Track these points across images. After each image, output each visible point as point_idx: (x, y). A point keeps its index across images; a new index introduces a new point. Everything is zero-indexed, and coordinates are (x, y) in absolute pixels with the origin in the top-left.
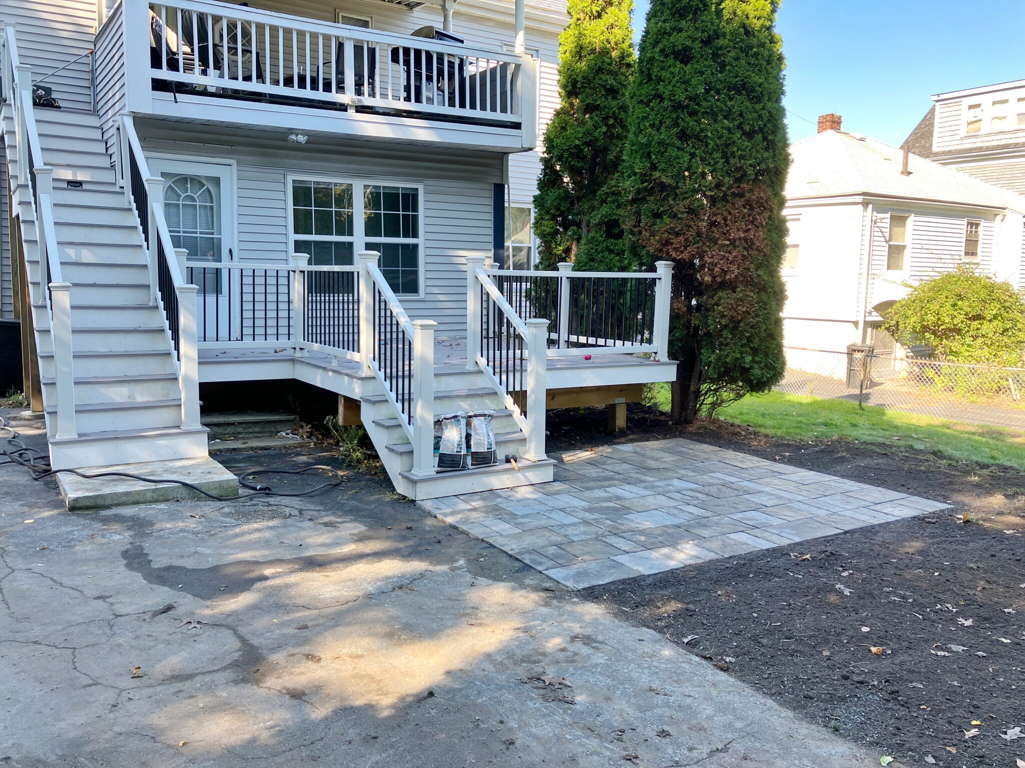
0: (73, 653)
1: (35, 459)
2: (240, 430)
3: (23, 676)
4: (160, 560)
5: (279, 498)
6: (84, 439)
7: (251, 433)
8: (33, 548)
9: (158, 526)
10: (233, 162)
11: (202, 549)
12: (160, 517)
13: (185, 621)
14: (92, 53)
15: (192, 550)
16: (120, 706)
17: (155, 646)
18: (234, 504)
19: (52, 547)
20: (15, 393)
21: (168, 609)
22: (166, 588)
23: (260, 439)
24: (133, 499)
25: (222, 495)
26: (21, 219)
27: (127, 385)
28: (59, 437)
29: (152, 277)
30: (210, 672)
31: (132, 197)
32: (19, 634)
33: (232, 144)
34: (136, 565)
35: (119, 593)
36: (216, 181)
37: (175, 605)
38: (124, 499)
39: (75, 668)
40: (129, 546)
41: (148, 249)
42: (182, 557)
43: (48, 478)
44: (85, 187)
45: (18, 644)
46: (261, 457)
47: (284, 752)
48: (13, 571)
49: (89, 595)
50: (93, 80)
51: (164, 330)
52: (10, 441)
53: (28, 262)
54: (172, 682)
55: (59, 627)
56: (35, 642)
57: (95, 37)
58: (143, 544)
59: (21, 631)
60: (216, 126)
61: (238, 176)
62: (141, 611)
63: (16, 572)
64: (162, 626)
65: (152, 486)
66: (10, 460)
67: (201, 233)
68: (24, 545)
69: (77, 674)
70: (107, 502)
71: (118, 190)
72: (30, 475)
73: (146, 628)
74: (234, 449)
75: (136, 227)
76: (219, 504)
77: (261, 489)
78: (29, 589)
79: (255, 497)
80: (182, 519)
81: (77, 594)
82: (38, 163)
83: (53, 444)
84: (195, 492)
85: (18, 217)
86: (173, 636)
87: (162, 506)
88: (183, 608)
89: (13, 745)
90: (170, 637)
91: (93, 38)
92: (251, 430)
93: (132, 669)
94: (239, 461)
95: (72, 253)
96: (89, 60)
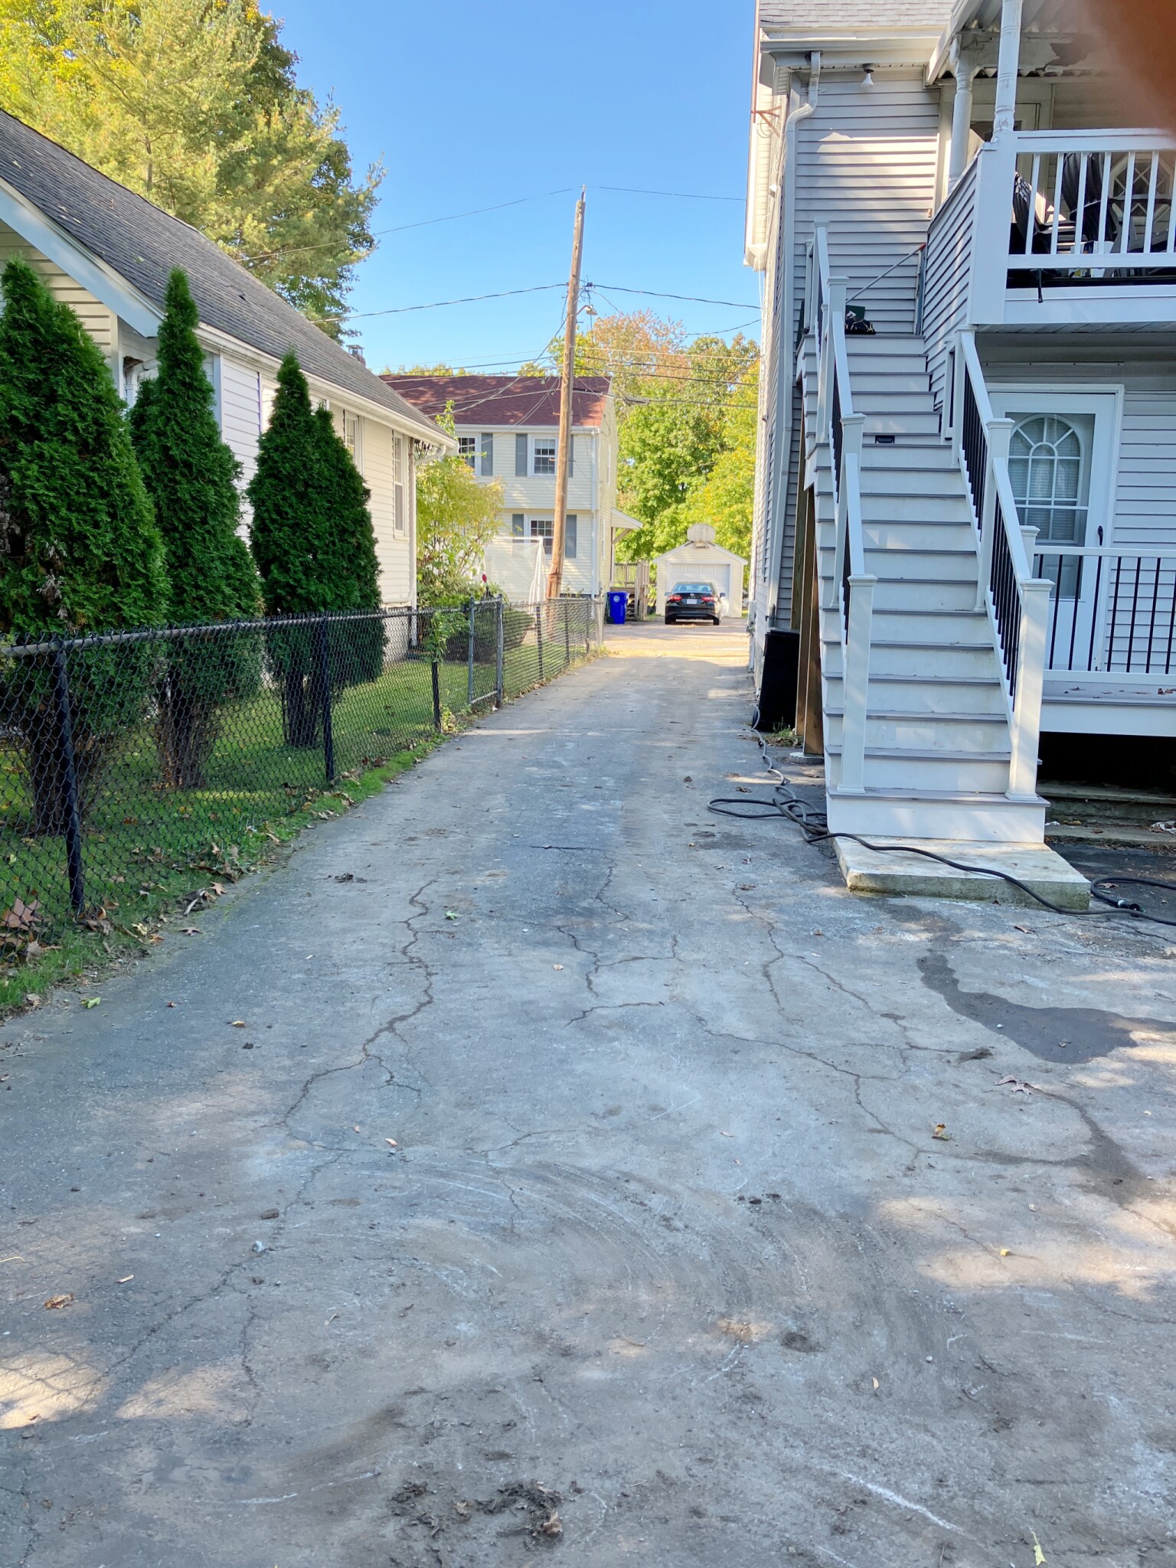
0: (857, 1081)
1: (808, 815)
2: (1092, 810)
3: (795, 1094)
4: (970, 984)
5: (1154, 925)
6: (872, 795)
7: (1108, 817)
8: (806, 931)
9: (967, 933)
10: (1119, 388)
11: (1032, 979)
12: (971, 921)
13: (1006, 1079)
14: (922, 249)
15: (1018, 977)
16: (917, 1171)
17: (964, 1102)
18: (1080, 922)
19: (828, 934)
20: (785, 727)
21: (982, 1054)
22: (979, 1025)
23: (1123, 829)
24: (934, 889)
25: (1062, 905)
26: (816, 491)
27: (934, 725)
28: (841, 790)
29: (982, 570)
30: (1045, 1162)
31: (963, 452)
32: (790, 1039)
33: (1118, 359)
34: (936, 982)
35: (914, 1015)
36: (1089, 420)
37: (992, 1051)
38: (922, 886)
39: (860, 1103)
40: (927, 954)
41: (980, 527)
42: (1002, 984)
43: (823, 842)
44: (898, 441)
45: (789, 1052)
46: (1124, 857)
47: (1167, 1321)
48: (783, 955)
49: (875, 1009)
50: (920, 289)
51: (992, 649)
52: (778, 789)
53: (822, 549)
54: (987, 1161)
55: (838, 1043)
56: (810, 1055)
57: (929, 224)
58: (946, 955)
59: (794, 1036)
60: (1097, 332)
61: (1125, 408)
62: (945, 1047)
63: (785, 958)
64: (972, 1076)
65: (961, 874)
66: (779, 812)
67: (1056, 503)
68: (795, 924)
69: (862, 1112)
70: (900, 887)
71: (942, 442)
72: (802, 836)
73: (950, 1074)
74: (1080, 839)
75: (964, 497)
76: (1057, 918)
77: (1123, 906)
78: (802, 983)
79: (1115, 917)
80: (1004, 929)
81: (860, 1003)
82: (846, 411)
83: (833, 797)
84: (1022, 893)
85: (812, 488)
86: (990, 1095)
87: (973, 905)
88: (1003, 1058)
89: (783, 1181)
90: (984, 1095)
91: (926, 227)
92: (1108, 813)
93: (934, 1125)
94: (1088, 858)
95: (875, 536)
96: (917, 261)
